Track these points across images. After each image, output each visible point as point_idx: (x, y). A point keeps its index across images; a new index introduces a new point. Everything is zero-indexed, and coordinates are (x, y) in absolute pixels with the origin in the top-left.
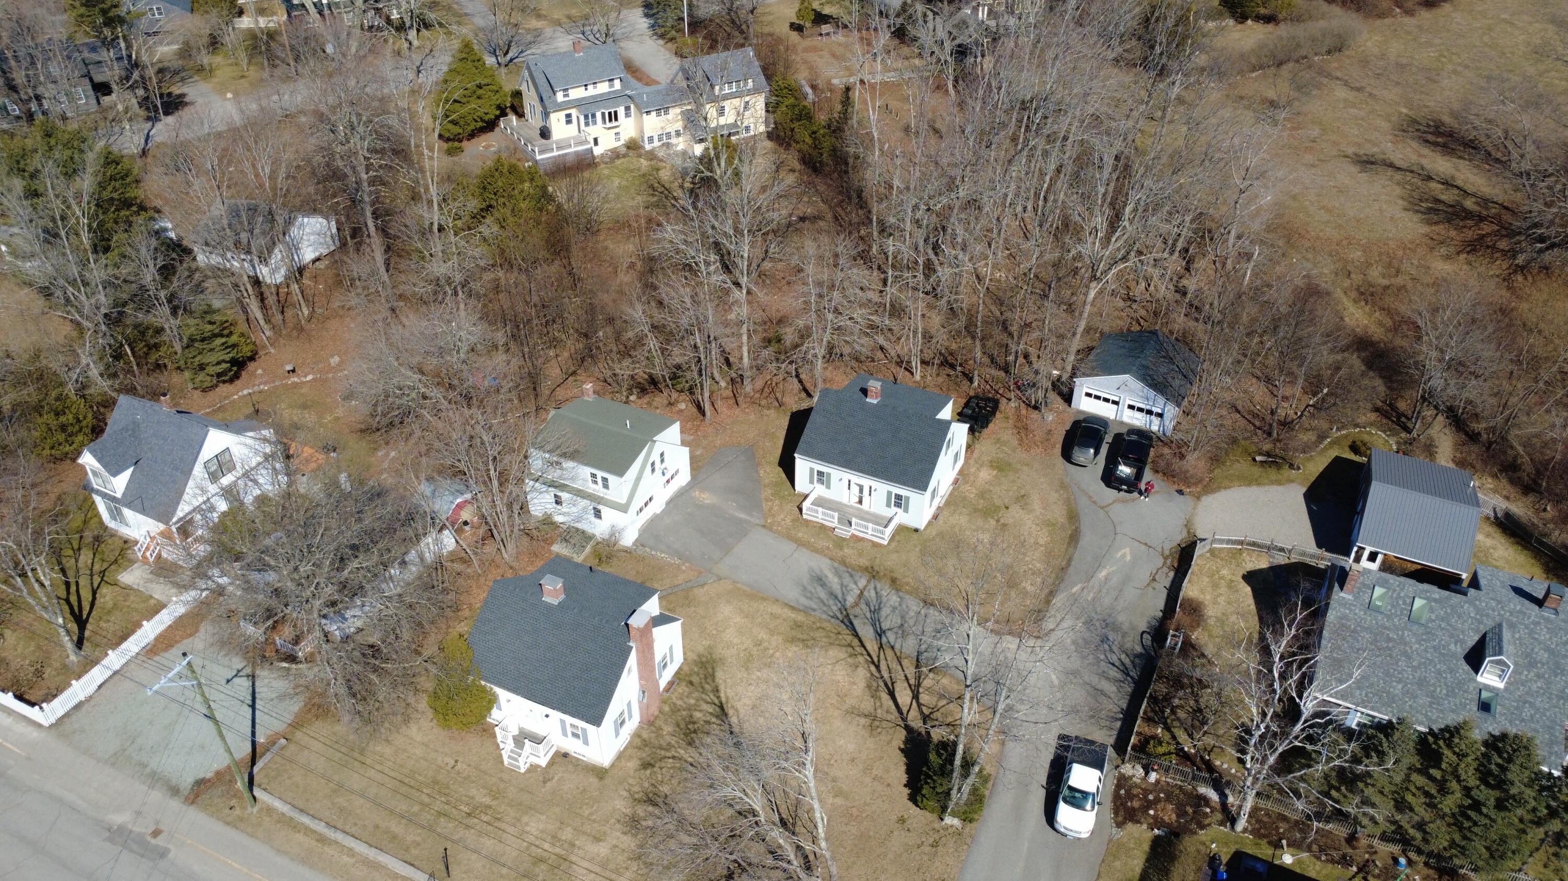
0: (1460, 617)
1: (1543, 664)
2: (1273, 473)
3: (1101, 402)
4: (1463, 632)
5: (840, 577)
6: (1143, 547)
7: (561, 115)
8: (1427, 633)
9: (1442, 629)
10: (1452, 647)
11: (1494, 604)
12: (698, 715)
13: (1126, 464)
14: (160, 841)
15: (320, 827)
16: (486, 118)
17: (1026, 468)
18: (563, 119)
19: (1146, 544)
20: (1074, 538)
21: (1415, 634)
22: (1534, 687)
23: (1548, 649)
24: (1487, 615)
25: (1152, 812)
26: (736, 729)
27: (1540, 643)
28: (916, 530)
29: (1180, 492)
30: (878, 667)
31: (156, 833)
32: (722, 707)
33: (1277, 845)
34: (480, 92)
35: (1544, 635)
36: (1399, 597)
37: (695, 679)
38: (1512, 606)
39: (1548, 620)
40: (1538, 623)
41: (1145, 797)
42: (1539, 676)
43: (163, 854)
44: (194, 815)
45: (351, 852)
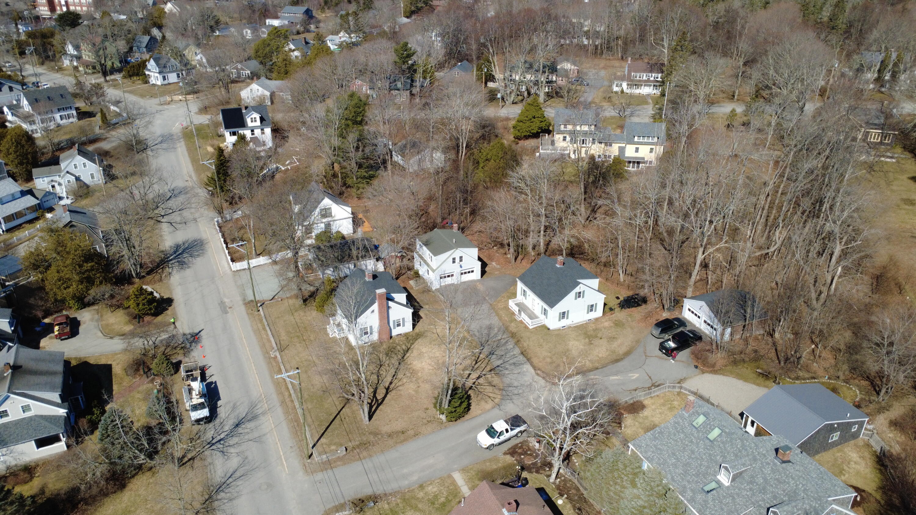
0: (732, 445)
1: (757, 484)
2: (761, 380)
3: (693, 315)
4: (728, 453)
5: (499, 331)
6: (648, 377)
7: (561, 136)
8: (711, 446)
9: (720, 447)
10: (718, 457)
11: (753, 445)
12: (399, 347)
13: (673, 342)
14: (229, 310)
15: (266, 323)
16: (532, 131)
17: (629, 329)
18: (562, 138)
19: (650, 377)
20: (617, 361)
21: (705, 444)
22: (744, 493)
23: (765, 479)
24: (746, 450)
25: (522, 457)
26: (405, 358)
27: (763, 474)
28: (549, 329)
29: (696, 367)
30: (476, 363)
31: (230, 308)
32: (408, 349)
33: (561, 495)
34: (533, 120)
35: (767, 471)
36: (709, 424)
37: (410, 338)
38: (761, 450)
39: (775, 464)
40: (769, 464)
41: (527, 451)
42: (751, 489)
43: (226, 313)
44: (243, 308)
45: (267, 335)
